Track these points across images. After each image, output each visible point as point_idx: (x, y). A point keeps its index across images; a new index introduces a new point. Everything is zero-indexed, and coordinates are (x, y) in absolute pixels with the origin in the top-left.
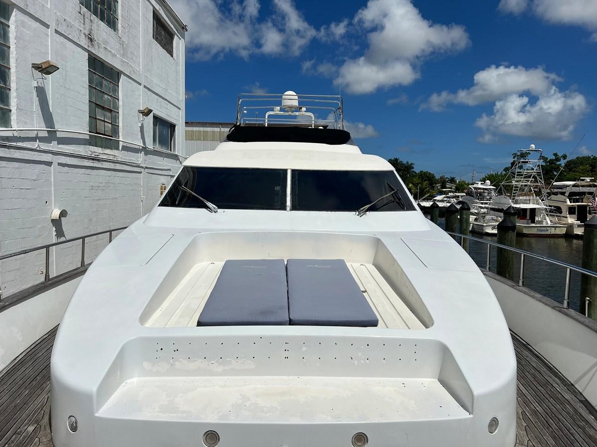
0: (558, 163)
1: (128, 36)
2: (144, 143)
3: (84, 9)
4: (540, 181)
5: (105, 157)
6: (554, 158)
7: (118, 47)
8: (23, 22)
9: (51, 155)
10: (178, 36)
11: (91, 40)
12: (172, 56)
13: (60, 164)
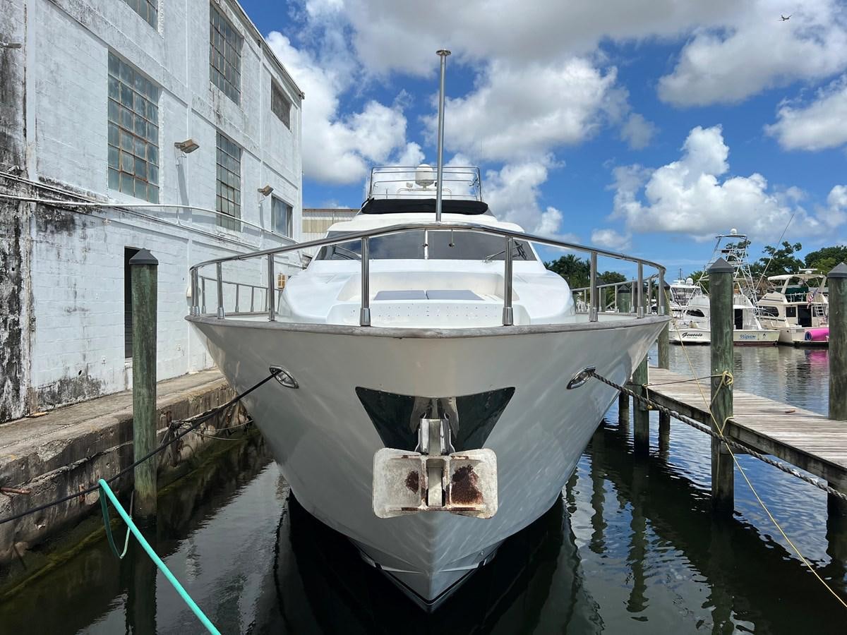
0: (790, 256)
1: (249, 109)
2: (262, 224)
3: (214, 86)
4: (746, 275)
5: (229, 238)
6: (784, 248)
7: (240, 122)
8: (168, 103)
9: (187, 232)
10: (294, 105)
11: (219, 116)
12: (289, 129)
13: (194, 242)
